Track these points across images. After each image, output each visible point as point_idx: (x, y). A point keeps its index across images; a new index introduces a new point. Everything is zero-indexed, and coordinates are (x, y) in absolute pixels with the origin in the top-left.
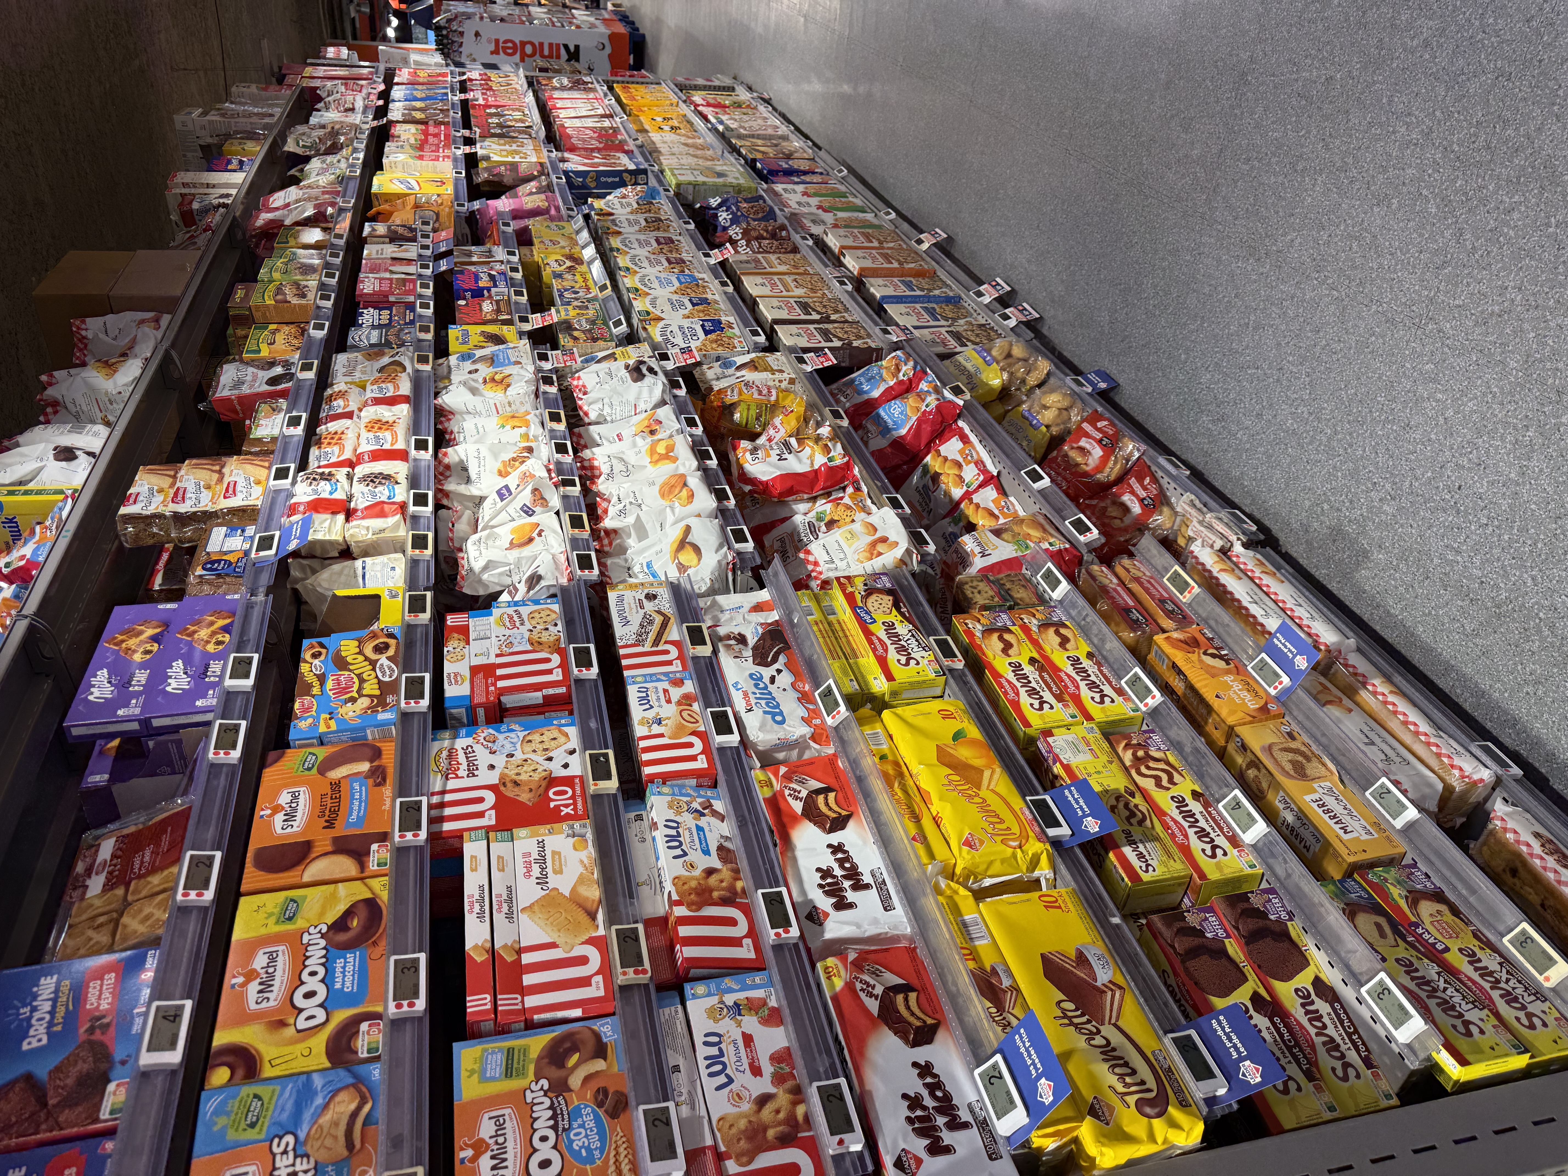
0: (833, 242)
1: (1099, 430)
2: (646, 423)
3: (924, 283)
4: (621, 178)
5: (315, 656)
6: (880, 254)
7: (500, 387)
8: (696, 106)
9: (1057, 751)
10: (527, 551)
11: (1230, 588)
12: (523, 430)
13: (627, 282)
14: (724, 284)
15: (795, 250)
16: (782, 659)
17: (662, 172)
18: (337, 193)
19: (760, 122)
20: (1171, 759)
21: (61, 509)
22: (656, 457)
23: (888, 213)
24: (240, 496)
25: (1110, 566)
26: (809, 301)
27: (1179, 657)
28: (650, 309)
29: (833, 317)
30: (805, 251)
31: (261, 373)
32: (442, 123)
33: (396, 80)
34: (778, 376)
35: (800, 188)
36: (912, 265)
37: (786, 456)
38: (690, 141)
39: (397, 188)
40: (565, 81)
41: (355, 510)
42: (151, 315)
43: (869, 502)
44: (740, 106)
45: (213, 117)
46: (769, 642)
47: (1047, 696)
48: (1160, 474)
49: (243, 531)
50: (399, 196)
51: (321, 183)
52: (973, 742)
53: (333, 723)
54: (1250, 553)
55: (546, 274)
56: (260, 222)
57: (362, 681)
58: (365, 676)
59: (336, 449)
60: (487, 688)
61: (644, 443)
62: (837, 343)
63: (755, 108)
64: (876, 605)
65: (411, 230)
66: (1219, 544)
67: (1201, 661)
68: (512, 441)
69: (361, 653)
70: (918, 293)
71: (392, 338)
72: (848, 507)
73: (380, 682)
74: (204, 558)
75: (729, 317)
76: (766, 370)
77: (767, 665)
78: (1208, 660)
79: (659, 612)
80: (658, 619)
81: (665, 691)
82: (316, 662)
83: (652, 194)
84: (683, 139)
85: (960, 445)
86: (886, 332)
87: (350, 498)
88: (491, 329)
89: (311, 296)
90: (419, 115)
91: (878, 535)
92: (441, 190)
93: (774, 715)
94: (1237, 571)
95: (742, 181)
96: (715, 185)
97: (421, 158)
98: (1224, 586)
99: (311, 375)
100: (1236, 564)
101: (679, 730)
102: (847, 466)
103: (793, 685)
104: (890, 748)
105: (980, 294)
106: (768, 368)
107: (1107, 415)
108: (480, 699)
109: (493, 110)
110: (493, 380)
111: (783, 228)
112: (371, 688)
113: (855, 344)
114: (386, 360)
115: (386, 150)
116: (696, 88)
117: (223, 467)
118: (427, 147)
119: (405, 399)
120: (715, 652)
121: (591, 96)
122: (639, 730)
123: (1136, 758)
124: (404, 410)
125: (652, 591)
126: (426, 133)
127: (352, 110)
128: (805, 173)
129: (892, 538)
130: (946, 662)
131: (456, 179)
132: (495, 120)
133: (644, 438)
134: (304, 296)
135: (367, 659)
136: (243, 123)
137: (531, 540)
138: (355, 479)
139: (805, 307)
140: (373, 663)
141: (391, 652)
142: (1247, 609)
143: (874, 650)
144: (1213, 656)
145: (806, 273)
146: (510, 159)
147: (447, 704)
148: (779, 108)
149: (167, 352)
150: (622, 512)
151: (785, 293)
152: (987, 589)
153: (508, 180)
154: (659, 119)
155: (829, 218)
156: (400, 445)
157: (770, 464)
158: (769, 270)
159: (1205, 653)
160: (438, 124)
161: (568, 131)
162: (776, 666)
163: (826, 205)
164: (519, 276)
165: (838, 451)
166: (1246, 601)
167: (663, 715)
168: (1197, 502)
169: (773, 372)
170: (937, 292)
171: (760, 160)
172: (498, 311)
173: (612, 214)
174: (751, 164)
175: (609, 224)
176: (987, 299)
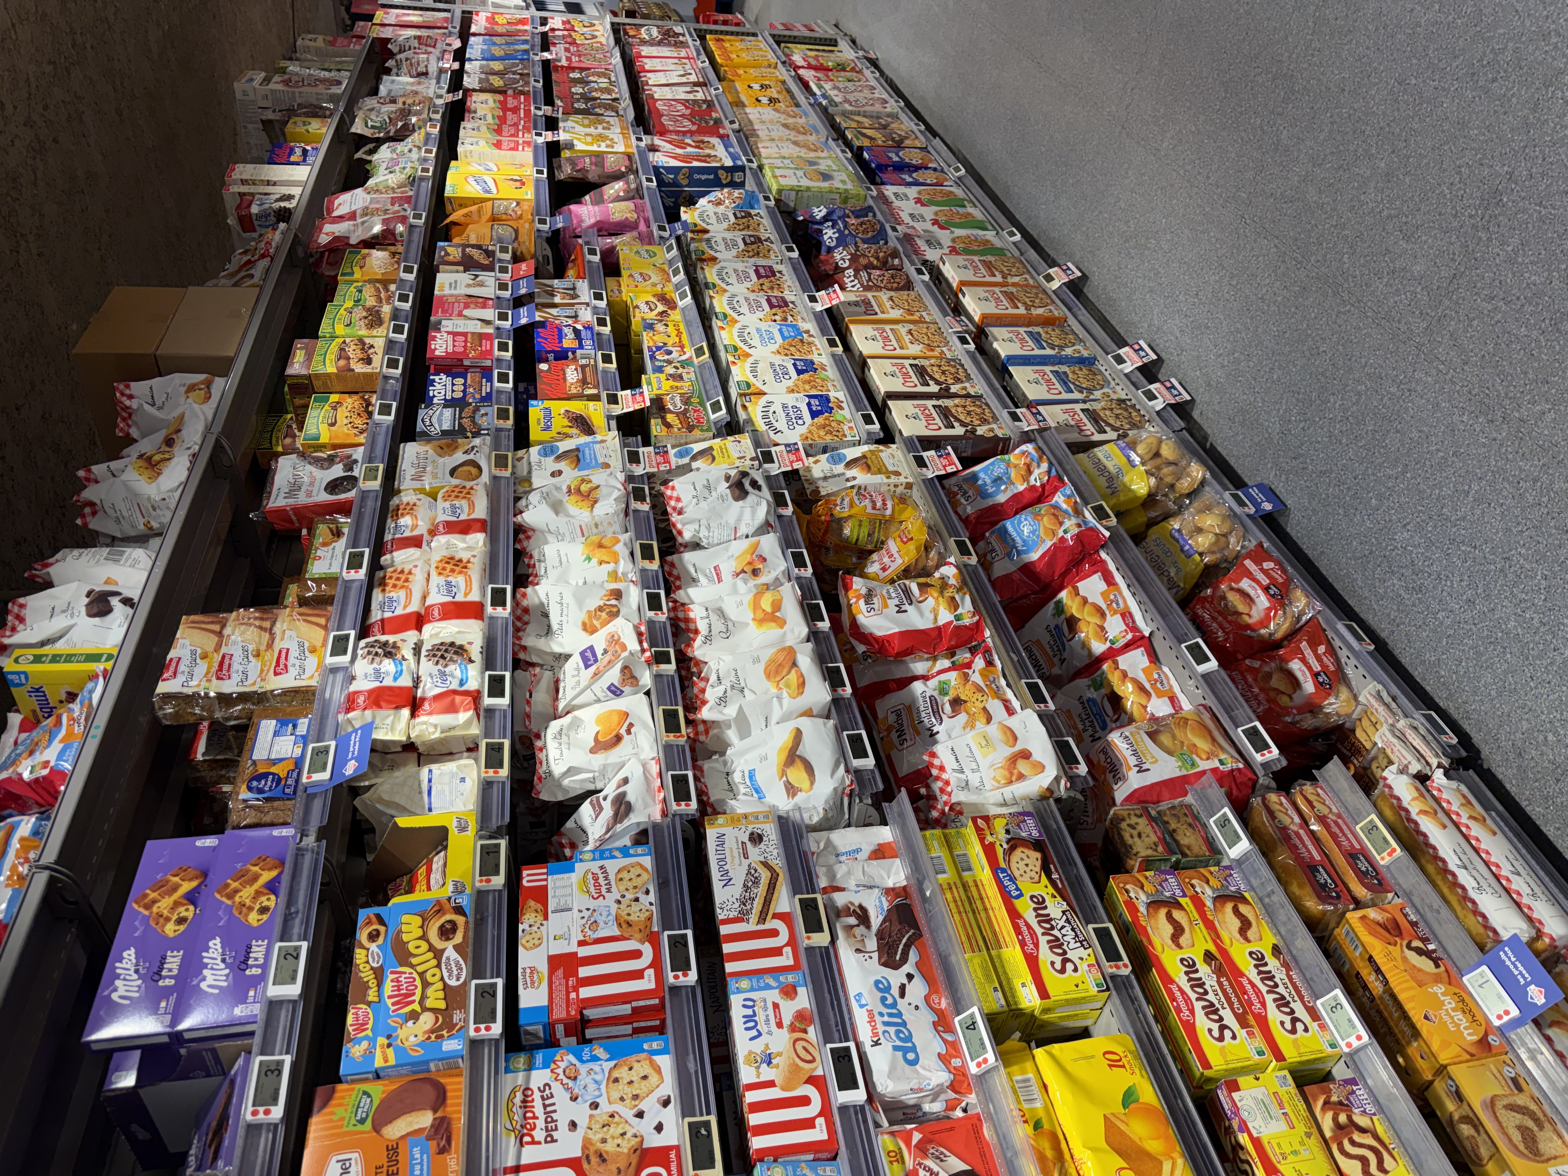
0: (951, 273)
1: (1265, 572)
2: (748, 558)
3: (1053, 335)
4: (716, 175)
5: (373, 937)
6: (1004, 293)
7: (586, 503)
8: (797, 68)
9: (1244, 1115)
10: (613, 756)
11: (1432, 841)
12: (611, 567)
13: (725, 336)
14: (832, 343)
15: (908, 286)
16: (913, 956)
17: (761, 167)
18: (408, 199)
19: (866, 93)
20: (1380, 1130)
21: (91, 692)
22: (760, 615)
23: (1012, 234)
24: (293, 672)
25: (1288, 793)
26: (925, 363)
27: (1377, 948)
28: (752, 380)
29: (954, 389)
30: (920, 288)
31: (318, 473)
32: (522, 93)
33: (474, 29)
34: (894, 479)
35: (913, 192)
36: (1040, 311)
37: (906, 607)
38: (791, 121)
39: (472, 190)
40: (655, 32)
41: (423, 699)
42: (202, 377)
43: (1003, 682)
44: (844, 70)
45: (276, 85)
46: (896, 927)
47: (1229, 1019)
48: (1337, 643)
49: (295, 726)
50: (474, 201)
51: (390, 183)
52: (1148, 1110)
53: (390, 1052)
54: (1454, 784)
55: (636, 323)
56: (324, 239)
57: (426, 984)
58: (430, 979)
59: (402, 594)
60: (568, 994)
61: (746, 588)
62: (959, 431)
63: (860, 72)
64: (1021, 865)
65: (490, 254)
66: (1415, 767)
67: (1405, 959)
68: (599, 581)
69: (424, 937)
70: (1048, 352)
71: (466, 422)
72: (979, 689)
73: (446, 987)
74: (249, 771)
75: (838, 393)
76: (880, 472)
77: (896, 966)
78: (1412, 956)
79: (765, 864)
80: (765, 876)
81: (776, 1006)
82: (373, 947)
83: (750, 201)
84: (783, 118)
85: (1103, 586)
86: (1015, 417)
87: (417, 681)
88: (576, 407)
89: (377, 360)
90: (497, 82)
91: (1019, 747)
92: (520, 194)
93: (905, 1051)
94: (1440, 814)
95: (849, 186)
96: (821, 192)
97: (498, 145)
98: (1425, 836)
99: (375, 485)
100: (1437, 800)
101: (793, 1075)
102: (977, 628)
103: (927, 999)
104: (1046, 1108)
105: (1120, 360)
106: (882, 470)
107: (1276, 554)
108: (559, 1013)
109: (575, 75)
110: (578, 491)
111: (895, 254)
112: (435, 999)
113: (980, 431)
114: (459, 457)
115: (462, 133)
116: (796, 40)
117: (273, 624)
118: (505, 128)
119: (480, 525)
120: (833, 941)
121: (683, 53)
122: (746, 1074)
123: (1338, 1126)
124: (478, 539)
125: (758, 827)
126: (503, 105)
127: (426, 74)
128: (917, 168)
129: (1037, 756)
130: (1110, 968)
131: (537, 180)
132: (577, 89)
133: (745, 582)
134: (368, 361)
135: (431, 948)
136: (307, 94)
137: (618, 739)
138: (424, 653)
139: (922, 372)
140: (438, 954)
141: (458, 938)
142: (1454, 875)
143: (1023, 944)
144: (1419, 952)
145: (921, 321)
146: (595, 148)
147: (522, 1021)
148: (887, 72)
149: (218, 442)
150: (723, 700)
151: (899, 352)
152: (1149, 830)
153: (592, 177)
154: (756, 87)
155: (945, 237)
156: (474, 596)
157: (887, 618)
158: (881, 316)
159: (1409, 947)
160: (518, 93)
161: (659, 105)
162: (908, 968)
163: (942, 219)
164: (607, 330)
165: (967, 605)
166: (1453, 863)
167: (773, 1049)
168: (1385, 695)
169: (888, 474)
170: (1069, 351)
171: (869, 149)
172: (584, 382)
173: (706, 231)
174: (857, 155)
175: (704, 246)
176: (1128, 368)
